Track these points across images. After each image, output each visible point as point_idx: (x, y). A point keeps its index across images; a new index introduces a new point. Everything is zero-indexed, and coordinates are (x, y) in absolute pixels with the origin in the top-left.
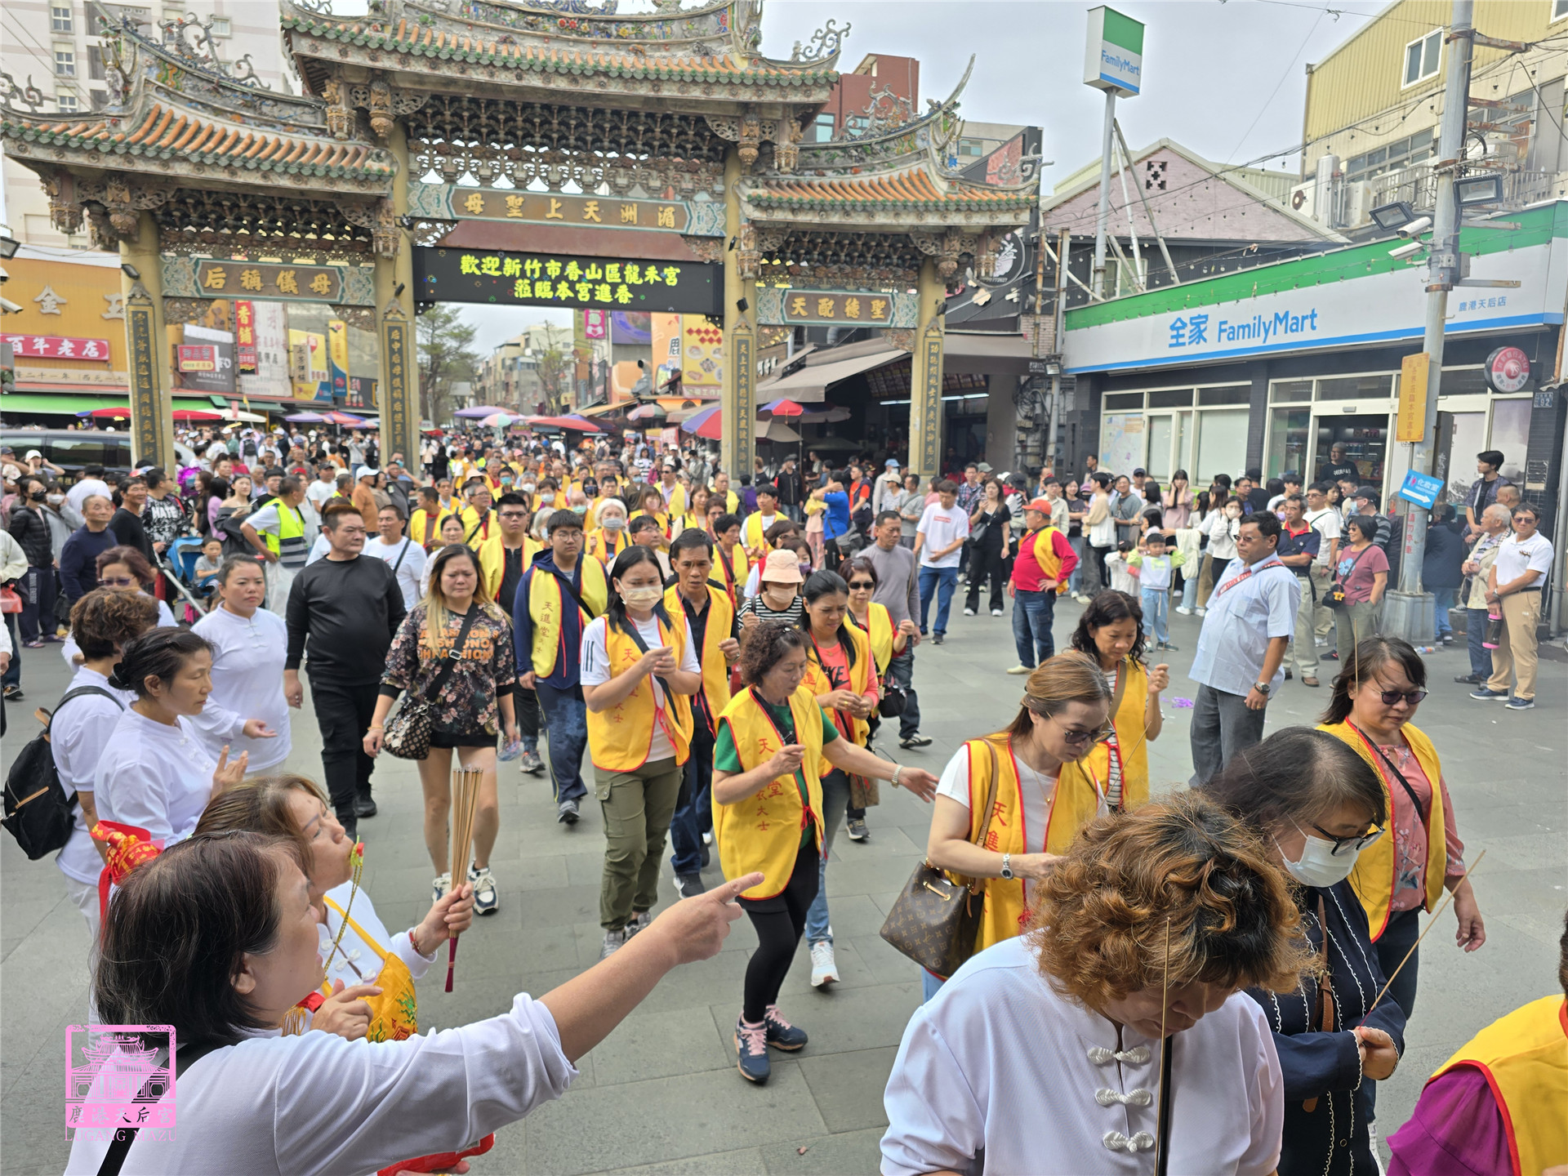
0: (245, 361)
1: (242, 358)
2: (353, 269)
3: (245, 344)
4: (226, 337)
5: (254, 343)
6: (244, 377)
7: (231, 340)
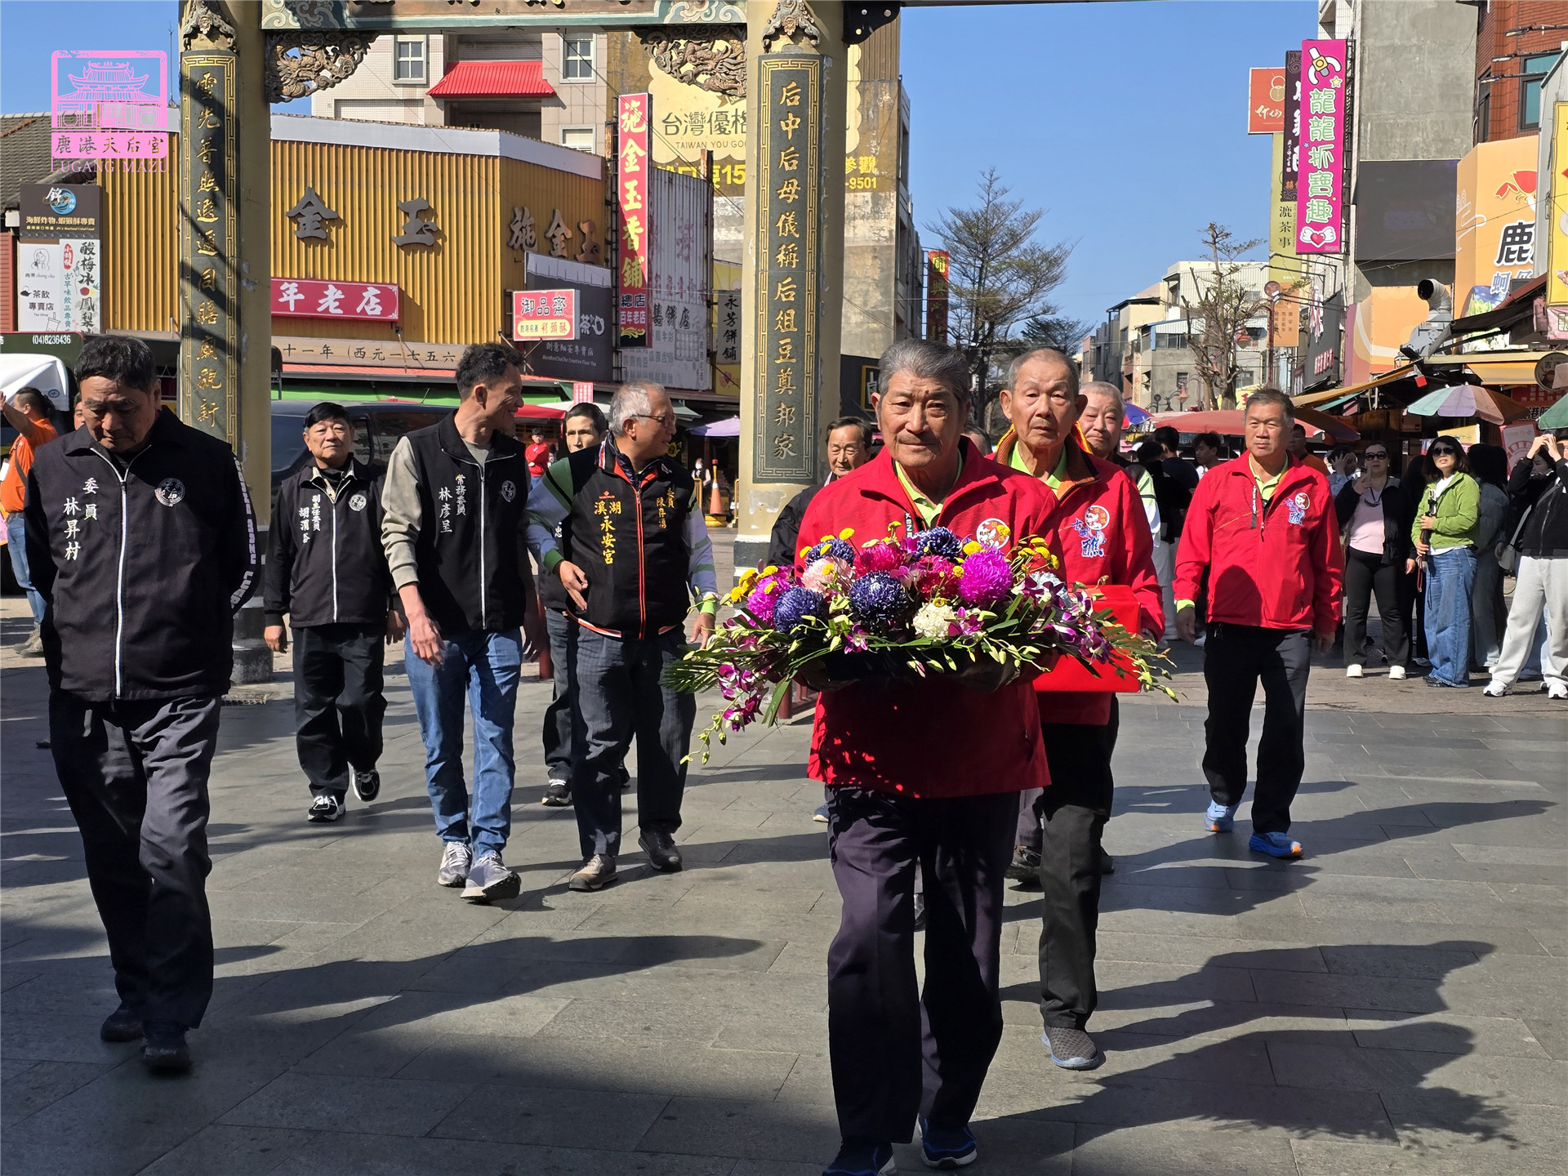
0: (631, 320)
1: (624, 316)
3: (631, 288)
4: (600, 276)
5: (647, 289)
6: (626, 352)
7: (608, 283)
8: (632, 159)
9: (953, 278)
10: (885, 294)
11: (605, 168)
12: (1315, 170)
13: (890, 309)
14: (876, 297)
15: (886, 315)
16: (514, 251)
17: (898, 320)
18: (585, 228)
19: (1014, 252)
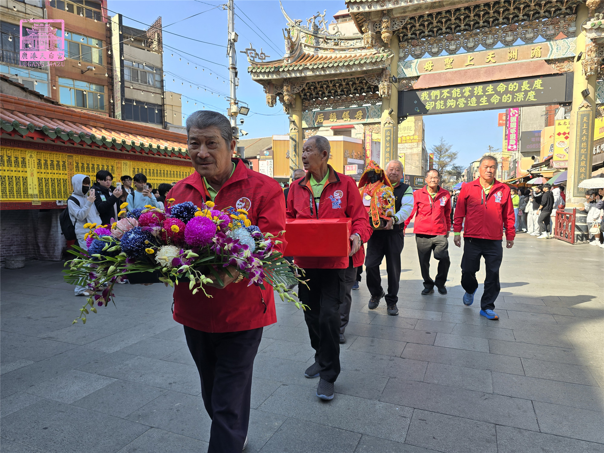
2: (373, 107)
7: (363, 163)
8: (368, 139)
9: (434, 159)
10: (419, 162)
11: (363, 141)
12: (511, 133)
13: (420, 166)
14: (417, 163)
15: (420, 167)
16: (345, 158)
17: (422, 168)
18: (359, 153)
19: (447, 153)
